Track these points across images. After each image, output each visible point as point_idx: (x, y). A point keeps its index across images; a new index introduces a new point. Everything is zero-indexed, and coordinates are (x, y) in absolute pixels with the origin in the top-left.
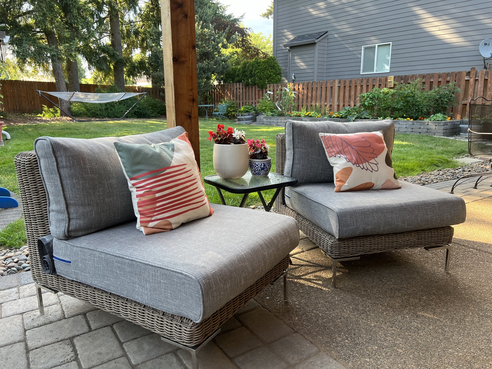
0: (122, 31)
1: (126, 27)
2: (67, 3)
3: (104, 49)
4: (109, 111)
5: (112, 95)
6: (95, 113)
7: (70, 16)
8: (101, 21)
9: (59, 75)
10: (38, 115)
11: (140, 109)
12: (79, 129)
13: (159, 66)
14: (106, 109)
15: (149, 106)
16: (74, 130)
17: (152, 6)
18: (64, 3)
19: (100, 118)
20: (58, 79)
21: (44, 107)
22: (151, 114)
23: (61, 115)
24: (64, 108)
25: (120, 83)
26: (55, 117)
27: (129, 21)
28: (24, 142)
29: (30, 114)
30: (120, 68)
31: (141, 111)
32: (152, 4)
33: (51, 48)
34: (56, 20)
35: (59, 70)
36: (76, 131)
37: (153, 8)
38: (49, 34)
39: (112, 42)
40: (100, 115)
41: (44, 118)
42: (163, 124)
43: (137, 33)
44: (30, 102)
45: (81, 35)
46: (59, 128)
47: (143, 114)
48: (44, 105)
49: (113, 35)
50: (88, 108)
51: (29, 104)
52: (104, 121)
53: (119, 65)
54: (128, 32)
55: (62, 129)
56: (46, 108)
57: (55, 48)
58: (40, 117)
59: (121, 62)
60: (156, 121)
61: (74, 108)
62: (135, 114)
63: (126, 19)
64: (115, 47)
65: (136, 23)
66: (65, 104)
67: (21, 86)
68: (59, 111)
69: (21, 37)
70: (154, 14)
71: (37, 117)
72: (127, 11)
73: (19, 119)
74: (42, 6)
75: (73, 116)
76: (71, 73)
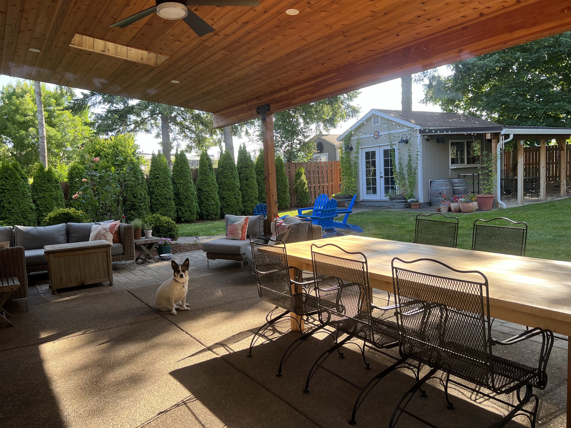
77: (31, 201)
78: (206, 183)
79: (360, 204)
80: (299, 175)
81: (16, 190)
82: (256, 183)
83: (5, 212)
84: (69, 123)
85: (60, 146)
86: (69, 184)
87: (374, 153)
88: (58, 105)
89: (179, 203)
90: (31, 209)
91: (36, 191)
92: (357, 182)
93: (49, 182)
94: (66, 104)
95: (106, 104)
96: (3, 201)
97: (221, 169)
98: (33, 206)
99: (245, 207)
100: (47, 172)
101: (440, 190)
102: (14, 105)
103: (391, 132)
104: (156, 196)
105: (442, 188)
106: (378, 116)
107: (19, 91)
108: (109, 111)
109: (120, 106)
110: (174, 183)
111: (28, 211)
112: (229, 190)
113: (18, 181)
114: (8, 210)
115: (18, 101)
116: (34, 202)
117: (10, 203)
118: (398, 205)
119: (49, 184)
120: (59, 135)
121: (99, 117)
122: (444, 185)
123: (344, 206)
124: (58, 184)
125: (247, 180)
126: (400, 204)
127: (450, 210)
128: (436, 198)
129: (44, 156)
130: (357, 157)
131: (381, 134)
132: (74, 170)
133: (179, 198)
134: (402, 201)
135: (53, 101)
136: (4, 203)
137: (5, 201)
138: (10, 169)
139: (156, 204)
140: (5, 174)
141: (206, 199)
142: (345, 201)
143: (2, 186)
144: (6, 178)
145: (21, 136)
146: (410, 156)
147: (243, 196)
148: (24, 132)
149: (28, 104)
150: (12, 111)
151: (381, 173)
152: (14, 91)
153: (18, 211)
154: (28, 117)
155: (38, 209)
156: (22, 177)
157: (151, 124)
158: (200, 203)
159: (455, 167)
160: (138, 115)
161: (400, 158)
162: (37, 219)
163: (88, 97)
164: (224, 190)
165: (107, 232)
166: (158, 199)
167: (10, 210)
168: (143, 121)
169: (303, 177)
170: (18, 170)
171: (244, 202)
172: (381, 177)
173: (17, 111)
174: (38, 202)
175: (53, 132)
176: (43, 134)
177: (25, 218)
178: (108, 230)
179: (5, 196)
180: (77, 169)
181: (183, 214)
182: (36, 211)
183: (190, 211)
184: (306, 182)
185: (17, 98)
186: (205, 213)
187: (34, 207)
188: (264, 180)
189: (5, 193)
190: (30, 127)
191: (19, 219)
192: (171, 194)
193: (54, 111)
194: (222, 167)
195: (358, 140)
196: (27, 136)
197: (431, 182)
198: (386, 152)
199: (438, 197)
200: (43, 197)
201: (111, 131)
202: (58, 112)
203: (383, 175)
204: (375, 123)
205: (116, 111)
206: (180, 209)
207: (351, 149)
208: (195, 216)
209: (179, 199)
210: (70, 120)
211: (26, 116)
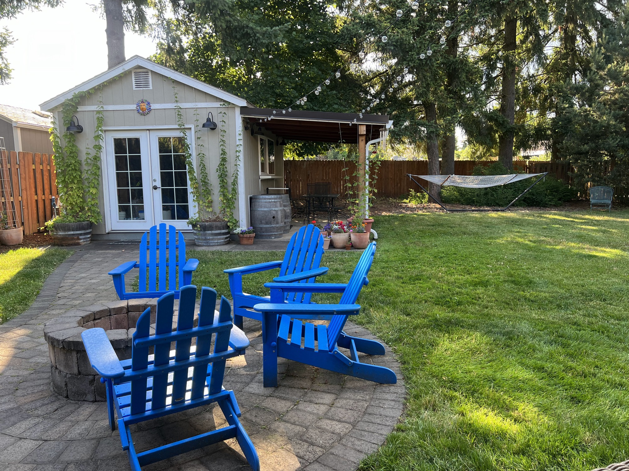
0: (517, 89)
1: (522, 84)
2: (455, 68)
3: (491, 116)
4: (489, 196)
5: (497, 177)
6: (470, 199)
7: (457, 82)
8: (490, 82)
9: (433, 153)
10: (404, 201)
11: (533, 195)
12: (453, 225)
13: (567, 133)
14: (486, 194)
15: (547, 190)
16: (448, 227)
17: (565, 51)
18: (451, 68)
19: (476, 205)
20: (432, 159)
21: (411, 191)
22: (550, 201)
23: (429, 201)
24: (433, 192)
25: (507, 158)
26: (422, 203)
27: (529, 75)
28: (393, 247)
29: (395, 198)
30: (508, 140)
31: (534, 197)
32: (566, 48)
33: (430, 124)
34: (439, 90)
35: (434, 147)
36: (451, 230)
37: (567, 53)
38: (428, 107)
39: (502, 106)
40: (477, 202)
41: (409, 205)
42: (572, 221)
43: (537, 90)
44: (396, 185)
45: (466, 104)
46: (428, 223)
47: (536, 202)
48: (411, 190)
49: (503, 97)
50: (461, 193)
51: (395, 186)
52: (482, 211)
53: (508, 135)
54: (525, 90)
55: (433, 226)
56: (413, 192)
57: (434, 123)
58: (406, 203)
59: (511, 132)
60: (560, 215)
61: (445, 193)
62: (524, 201)
63: (524, 73)
64: (505, 112)
65: (536, 78)
66: (435, 188)
67: (390, 167)
68: (427, 196)
69: (399, 114)
70: (567, 62)
71: (402, 203)
72: (526, 63)
73: (384, 206)
74: (426, 76)
75: (443, 202)
76: (447, 149)
79: (106, 238)
87: (135, 144)
92: (99, 196)
101: (274, 212)
103: (180, 105)
105: (276, 209)
106: (149, 72)
118: (215, 239)
122: (278, 204)
123: (78, 244)
126: (219, 237)
127: (332, 245)
128: (268, 226)
131: (153, 106)
134: (223, 231)
142: (81, 234)
146: (224, 153)
151: (155, 181)
161: (201, 156)
172: (155, 188)
195: (98, 112)
197: (250, 198)
198: (163, 146)
199: (270, 223)
203: (158, 184)
204: (139, 86)
207: (80, 129)
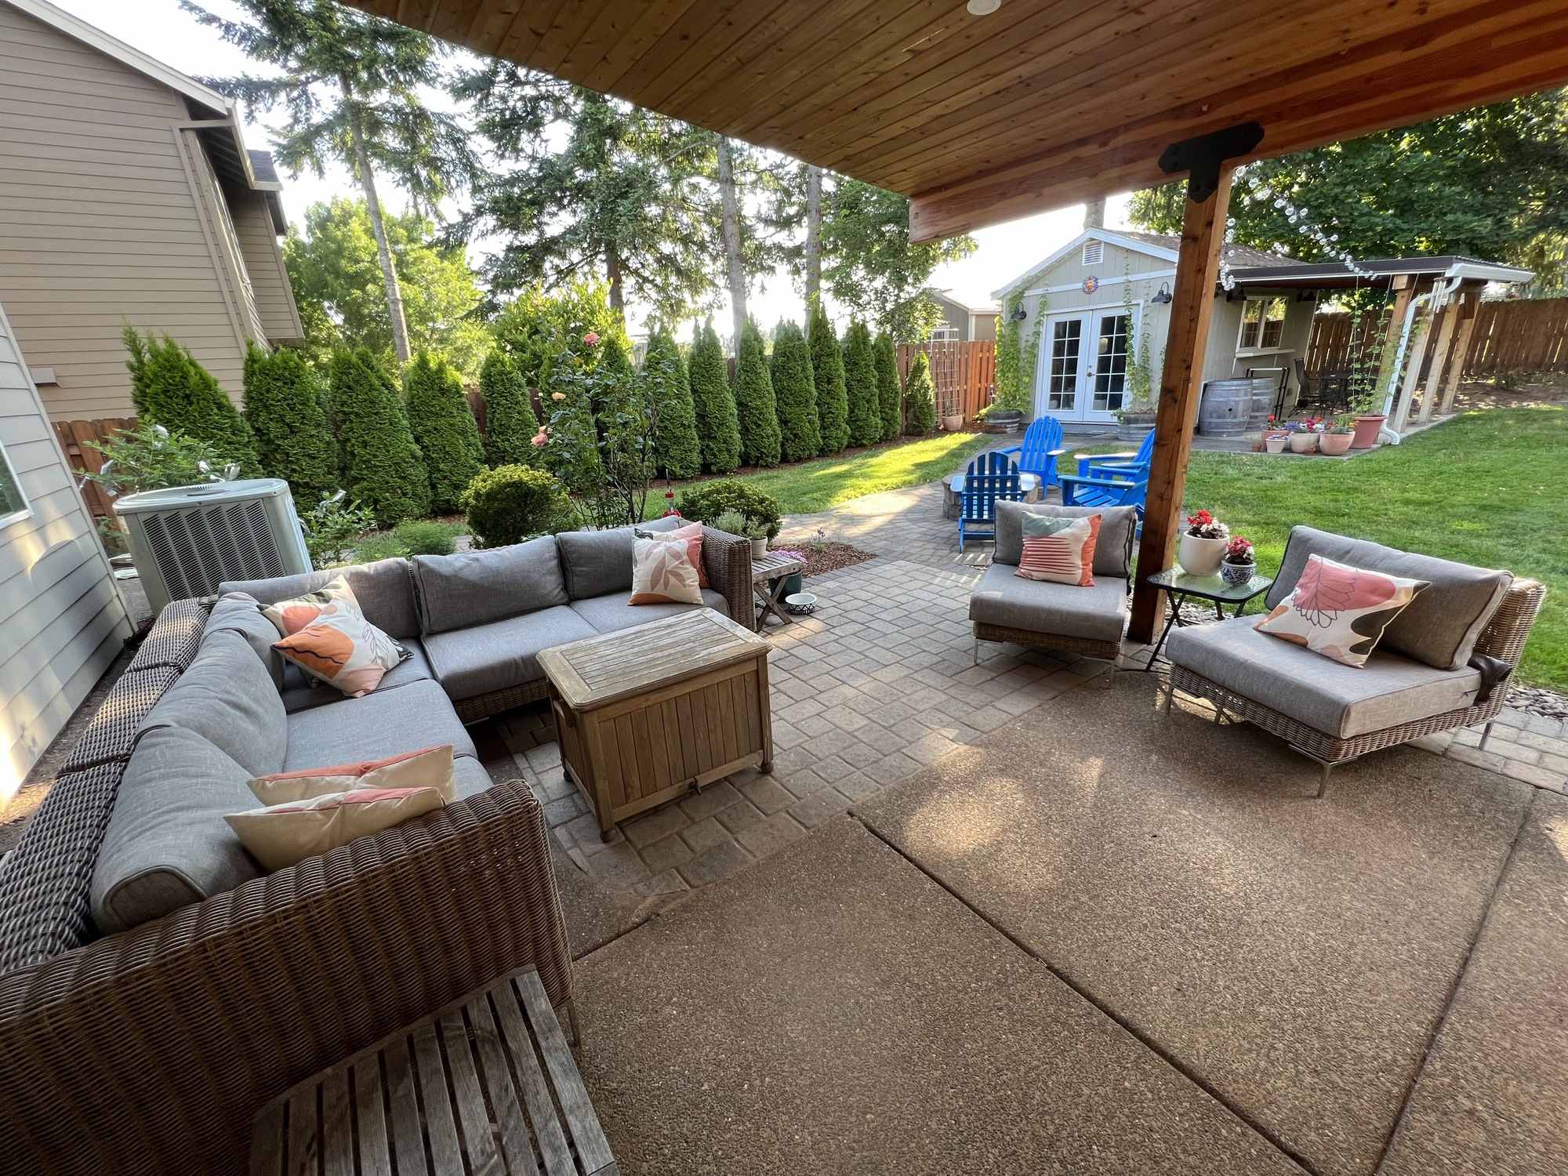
77: (411, 437)
78: (755, 390)
79: (1032, 427)
80: (919, 369)
81: (376, 414)
82: (845, 389)
83: (357, 465)
84: (436, 276)
85: (424, 317)
86: (485, 398)
87: (1075, 327)
88: (412, 240)
89: (707, 433)
90: (414, 456)
91: (418, 415)
92: (1032, 385)
93: (443, 394)
94: (427, 239)
95: (507, 230)
96: (349, 440)
97: (781, 360)
98: (415, 447)
99: (824, 438)
100: (436, 373)
101: (1232, 403)
102: (334, 240)
103: (1131, 278)
104: (662, 422)
105: (1237, 399)
106: (1100, 243)
107: (336, 212)
108: (510, 249)
109: (530, 238)
110: (694, 391)
111: (407, 463)
112: (799, 404)
113: (375, 393)
114: (364, 462)
115: (339, 233)
116: (418, 440)
117: (365, 444)
119: (443, 399)
120: (422, 299)
121: (492, 260)
122: (1242, 392)
123: (1005, 432)
124: (464, 400)
125: (829, 382)
127: (1287, 448)
128: (1221, 420)
129: (402, 337)
130: (1038, 334)
131: (1101, 283)
132: (494, 365)
133: (707, 425)
135: (402, 232)
136: (353, 445)
137: (353, 441)
138: (353, 366)
139: (663, 438)
140: (344, 378)
141: (755, 423)
142: (1009, 423)
143: (342, 405)
144: (349, 387)
145: (355, 300)
147: (822, 417)
148: (357, 293)
149: (358, 238)
150: (332, 253)
151: (1090, 367)
152: (329, 211)
153: (387, 463)
154: (362, 264)
155: (427, 457)
156: (383, 385)
157: (585, 274)
158: (745, 431)
159: (1251, 355)
160: (563, 256)
161: (1146, 335)
162: (429, 477)
163: (470, 220)
164: (787, 405)
165: (682, 563)
166: (666, 427)
167: (369, 461)
168: (571, 270)
169: (927, 375)
170: (372, 368)
171: (823, 428)
172: (1090, 375)
173: (339, 252)
174: (426, 440)
175: (411, 291)
176: (394, 294)
177: (404, 478)
178: (685, 557)
179: (352, 429)
180: (499, 365)
181: (715, 456)
182: (424, 460)
183: (729, 451)
184: (932, 385)
185: (337, 226)
186: (754, 453)
187: (419, 453)
188: (859, 381)
189: (351, 422)
190: (367, 282)
191: (391, 481)
192: (691, 416)
193: (406, 253)
194: (784, 354)
195: (1043, 296)
196: (366, 302)
197: (1206, 386)
198: (1108, 325)
199: (1224, 417)
200: (435, 429)
201: (519, 286)
202: (413, 255)
203: (1094, 370)
204: (1088, 260)
205: (523, 249)
206: (708, 446)
207: (1024, 315)
208: (737, 461)
209: (705, 425)
210: (437, 270)
211: (357, 261)
